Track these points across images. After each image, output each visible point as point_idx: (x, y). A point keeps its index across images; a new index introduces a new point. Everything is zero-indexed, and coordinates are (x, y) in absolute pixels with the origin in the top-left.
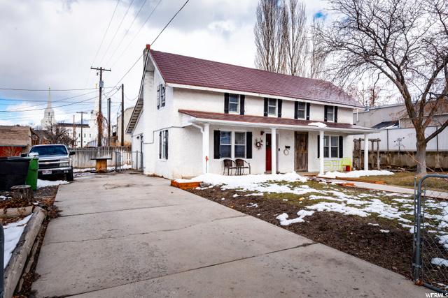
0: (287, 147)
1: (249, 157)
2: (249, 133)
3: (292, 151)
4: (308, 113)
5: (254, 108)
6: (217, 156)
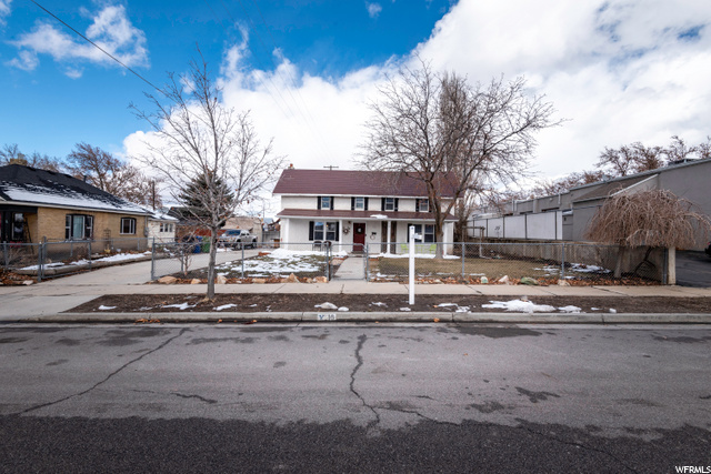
0: (372, 233)
1: (337, 240)
2: (338, 223)
3: (379, 237)
4: (396, 206)
5: (342, 205)
6: (311, 239)
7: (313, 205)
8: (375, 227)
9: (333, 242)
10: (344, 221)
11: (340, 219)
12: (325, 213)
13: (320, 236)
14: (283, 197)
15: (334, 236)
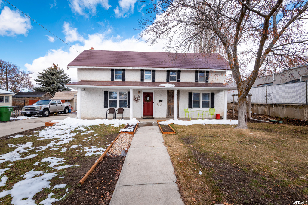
0: (160, 101)
1: (129, 107)
2: (129, 93)
3: (165, 104)
4: (179, 77)
5: (133, 77)
6: (106, 107)
7: (106, 76)
8: (161, 95)
9: (125, 109)
10: (134, 90)
11: (131, 89)
12: (117, 84)
13: (114, 103)
14: (79, 69)
15: (126, 103)
